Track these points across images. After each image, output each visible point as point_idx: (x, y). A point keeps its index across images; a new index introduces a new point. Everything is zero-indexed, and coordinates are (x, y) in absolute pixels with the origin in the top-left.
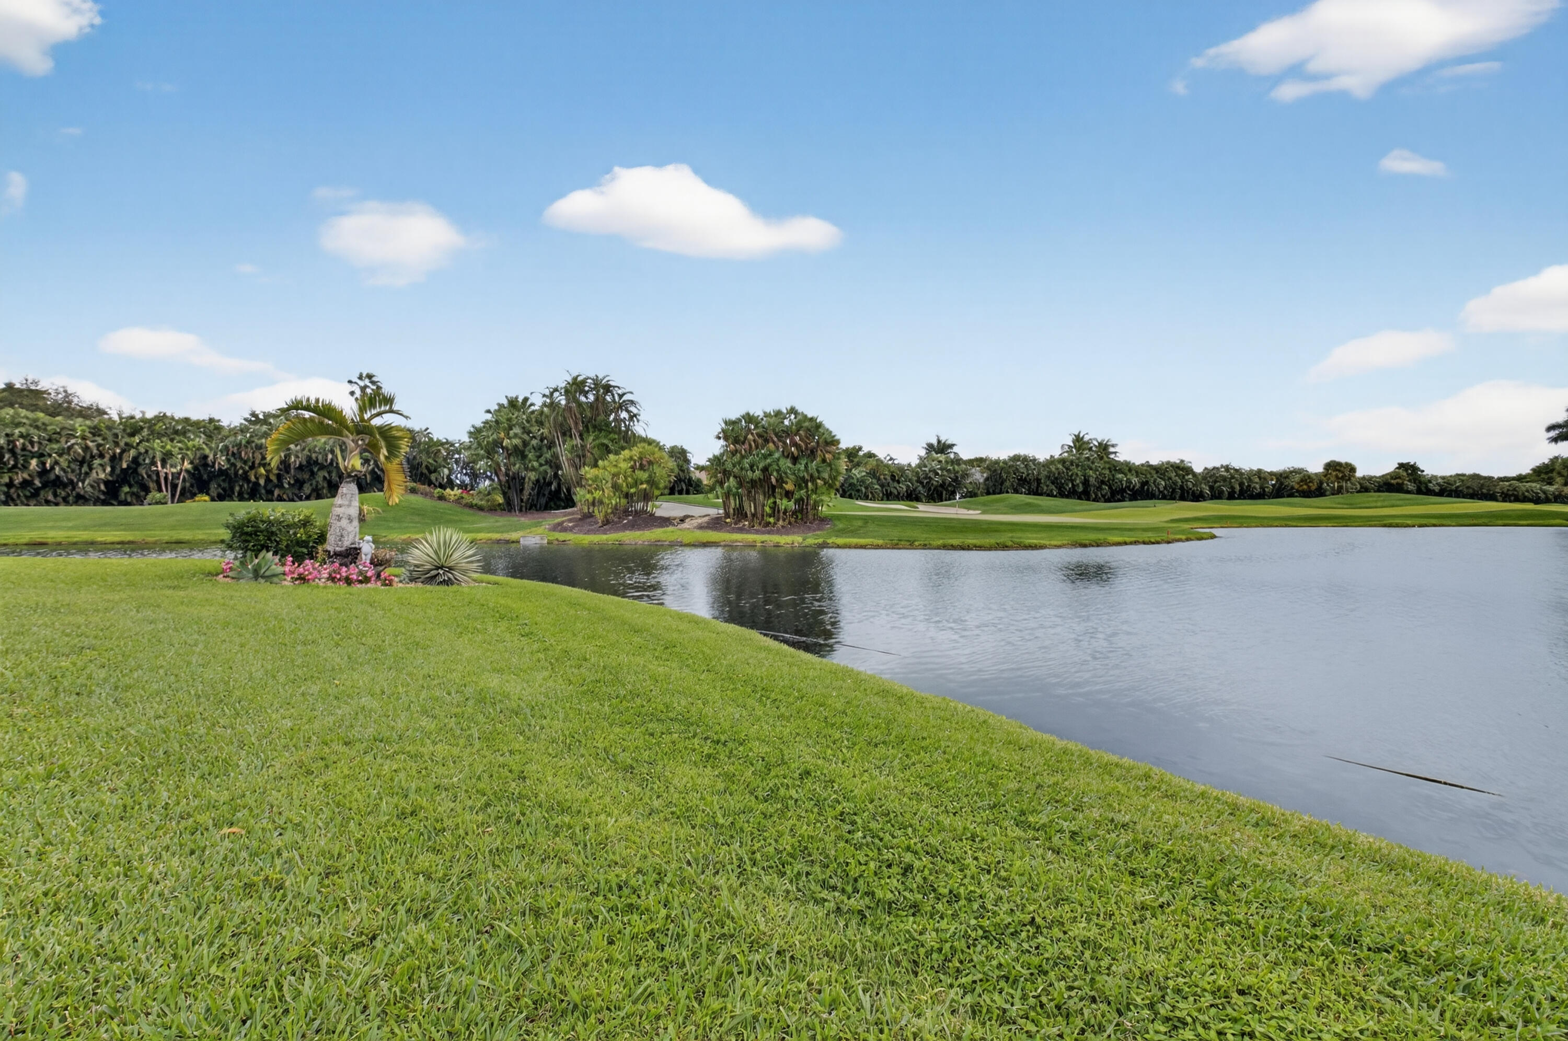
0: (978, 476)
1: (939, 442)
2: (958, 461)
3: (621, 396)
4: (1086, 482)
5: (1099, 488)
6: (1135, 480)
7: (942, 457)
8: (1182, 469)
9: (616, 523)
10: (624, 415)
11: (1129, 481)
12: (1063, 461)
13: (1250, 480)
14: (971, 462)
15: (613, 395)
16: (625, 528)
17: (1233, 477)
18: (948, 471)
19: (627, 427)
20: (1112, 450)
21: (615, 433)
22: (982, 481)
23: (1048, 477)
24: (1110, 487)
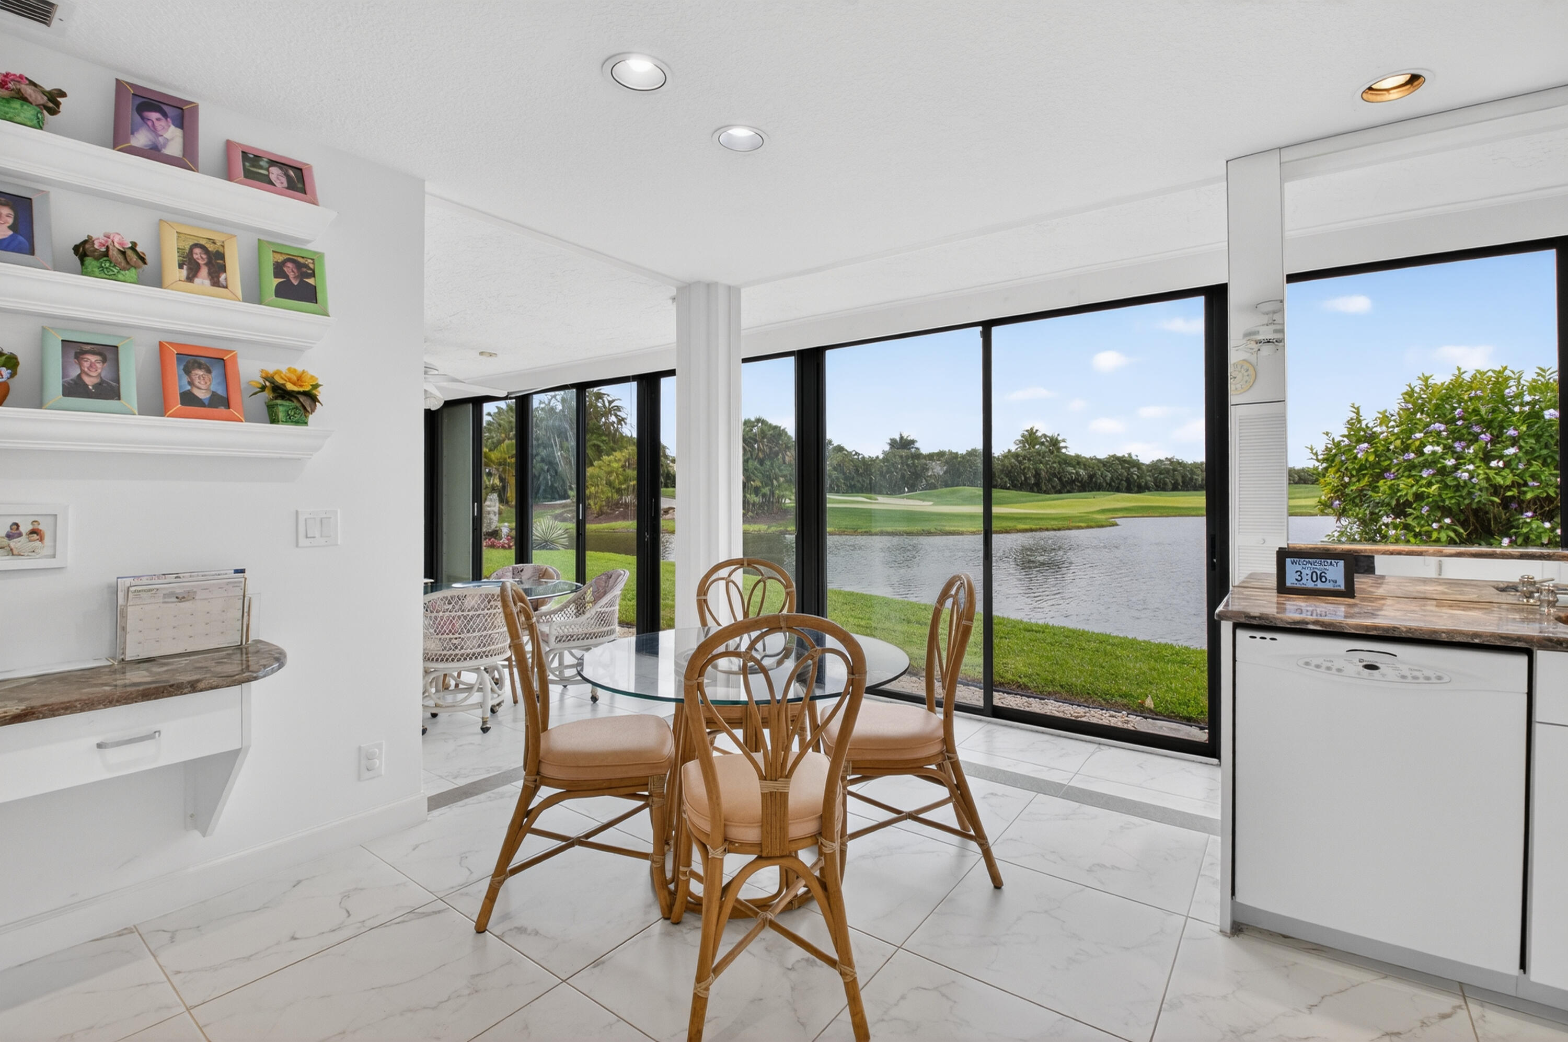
0: (938, 469)
1: (902, 438)
2: (918, 456)
3: (610, 402)
4: (1037, 474)
5: (1050, 480)
6: (1082, 472)
7: (904, 453)
8: (1128, 463)
9: (610, 514)
10: (613, 419)
11: (1077, 473)
12: (1016, 456)
13: (1192, 472)
14: (931, 456)
15: (603, 401)
16: (617, 518)
17: (1174, 470)
18: (908, 465)
19: (617, 430)
20: (1062, 444)
21: (606, 435)
22: (941, 473)
23: (1002, 471)
24: (1060, 479)
